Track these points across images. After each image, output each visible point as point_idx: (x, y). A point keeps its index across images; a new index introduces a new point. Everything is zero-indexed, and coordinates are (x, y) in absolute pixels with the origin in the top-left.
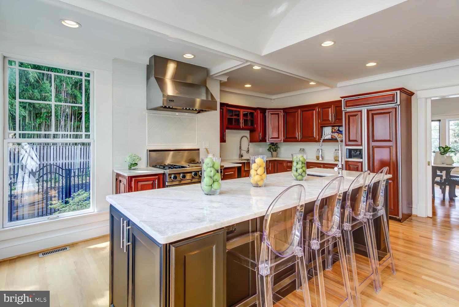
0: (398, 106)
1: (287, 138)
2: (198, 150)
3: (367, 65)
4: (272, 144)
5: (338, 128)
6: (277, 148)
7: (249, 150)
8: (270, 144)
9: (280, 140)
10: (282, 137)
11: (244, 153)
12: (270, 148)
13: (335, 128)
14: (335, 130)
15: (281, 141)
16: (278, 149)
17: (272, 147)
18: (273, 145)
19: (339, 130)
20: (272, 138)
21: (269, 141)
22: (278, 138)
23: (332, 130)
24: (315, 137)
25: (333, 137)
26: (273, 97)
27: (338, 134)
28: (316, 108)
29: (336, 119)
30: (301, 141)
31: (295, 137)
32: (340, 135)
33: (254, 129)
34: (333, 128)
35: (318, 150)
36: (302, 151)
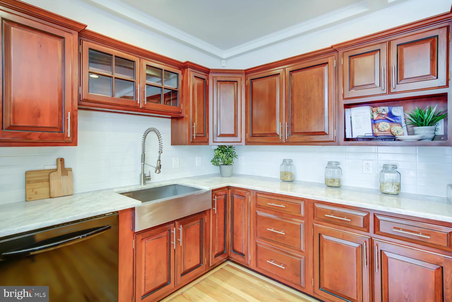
1: (253, 136)
4: (223, 149)
6: (232, 158)
7: (161, 166)
8: (218, 149)
9: (238, 139)
10: (242, 134)
11: (150, 170)
12: (217, 157)
13: (380, 109)
14: (380, 114)
15: (241, 142)
16: (235, 160)
17: (221, 155)
18: (223, 152)
19: (390, 114)
20: (222, 135)
21: (214, 142)
22: (234, 135)
23: (372, 115)
24: (327, 132)
25: (376, 131)
26: (225, 54)
27: (391, 126)
28: (330, 60)
29: (402, 79)
30: (288, 143)
31: (274, 132)
32: (396, 129)
33: (181, 113)
34: (374, 109)
35: (330, 163)
36: (288, 165)
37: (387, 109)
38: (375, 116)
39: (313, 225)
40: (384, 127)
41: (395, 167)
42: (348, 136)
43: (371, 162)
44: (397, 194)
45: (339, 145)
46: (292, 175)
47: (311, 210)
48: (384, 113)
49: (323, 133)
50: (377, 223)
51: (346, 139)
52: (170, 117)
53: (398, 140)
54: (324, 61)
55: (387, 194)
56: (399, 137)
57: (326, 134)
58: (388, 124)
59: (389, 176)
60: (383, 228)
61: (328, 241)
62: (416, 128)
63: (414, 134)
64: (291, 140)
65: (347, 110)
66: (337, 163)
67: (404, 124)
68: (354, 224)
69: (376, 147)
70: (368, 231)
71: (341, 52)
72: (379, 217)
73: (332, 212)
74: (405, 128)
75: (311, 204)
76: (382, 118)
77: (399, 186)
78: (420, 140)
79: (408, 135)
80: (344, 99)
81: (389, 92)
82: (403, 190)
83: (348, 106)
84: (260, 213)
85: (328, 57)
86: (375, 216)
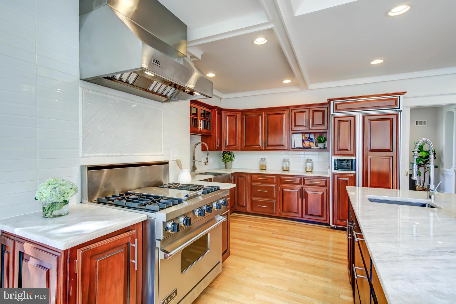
0: (399, 112)
1: (246, 146)
2: (167, 163)
3: (372, 63)
5: (308, 136)
9: (237, 148)
13: (306, 135)
15: (239, 149)
19: (309, 138)
20: (229, 146)
23: (303, 138)
24: (284, 145)
25: (304, 145)
26: (224, 96)
27: (310, 143)
28: (286, 112)
29: (313, 125)
30: (265, 150)
31: (258, 144)
32: (311, 144)
33: (211, 133)
34: (303, 135)
35: (284, 160)
36: (263, 161)
37: (308, 135)
38: (304, 138)
39: (280, 186)
40: (307, 143)
41: (311, 160)
42: (293, 147)
43: (302, 159)
44: (311, 172)
45: (289, 151)
46: (265, 166)
47: (279, 180)
48: (307, 137)
49: (283, 145)
50: (304, 180)
51: (292, 148)
52: (201, 135)
53: (312, 149)
54: (284, 112)
55: (308, 172)
56: (312, 148)
57: (284, 146)
58: (308, 142)
59: (309, 164)
60: (306, 182)
61: (286, 191)
62: (318, 144)
63: (317, 147)
64: (267, 149)
65: (293, 135)
66: (288, 159)
67: (314, 142)
68: (296, 182)
69: (304, 152)
70: (301, 185)
71: (291, 109)
72: (305, 179)
73: (288, 179)
74: (315, 144)
75: (278, 176)
76: (306, 139)
77: (312, 168)
78: (319, 149)
79: (316, 147)
80: (292, 130)
81: (309, 130)
82: (313, 170)
83: (293, 133)
84: (253, 184)
85: (285, 110)
86: (304, 179)
